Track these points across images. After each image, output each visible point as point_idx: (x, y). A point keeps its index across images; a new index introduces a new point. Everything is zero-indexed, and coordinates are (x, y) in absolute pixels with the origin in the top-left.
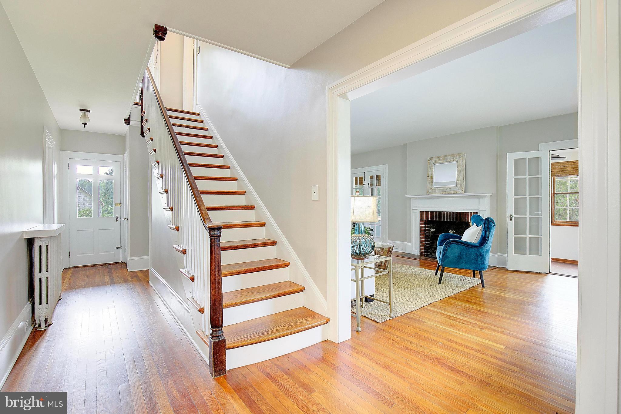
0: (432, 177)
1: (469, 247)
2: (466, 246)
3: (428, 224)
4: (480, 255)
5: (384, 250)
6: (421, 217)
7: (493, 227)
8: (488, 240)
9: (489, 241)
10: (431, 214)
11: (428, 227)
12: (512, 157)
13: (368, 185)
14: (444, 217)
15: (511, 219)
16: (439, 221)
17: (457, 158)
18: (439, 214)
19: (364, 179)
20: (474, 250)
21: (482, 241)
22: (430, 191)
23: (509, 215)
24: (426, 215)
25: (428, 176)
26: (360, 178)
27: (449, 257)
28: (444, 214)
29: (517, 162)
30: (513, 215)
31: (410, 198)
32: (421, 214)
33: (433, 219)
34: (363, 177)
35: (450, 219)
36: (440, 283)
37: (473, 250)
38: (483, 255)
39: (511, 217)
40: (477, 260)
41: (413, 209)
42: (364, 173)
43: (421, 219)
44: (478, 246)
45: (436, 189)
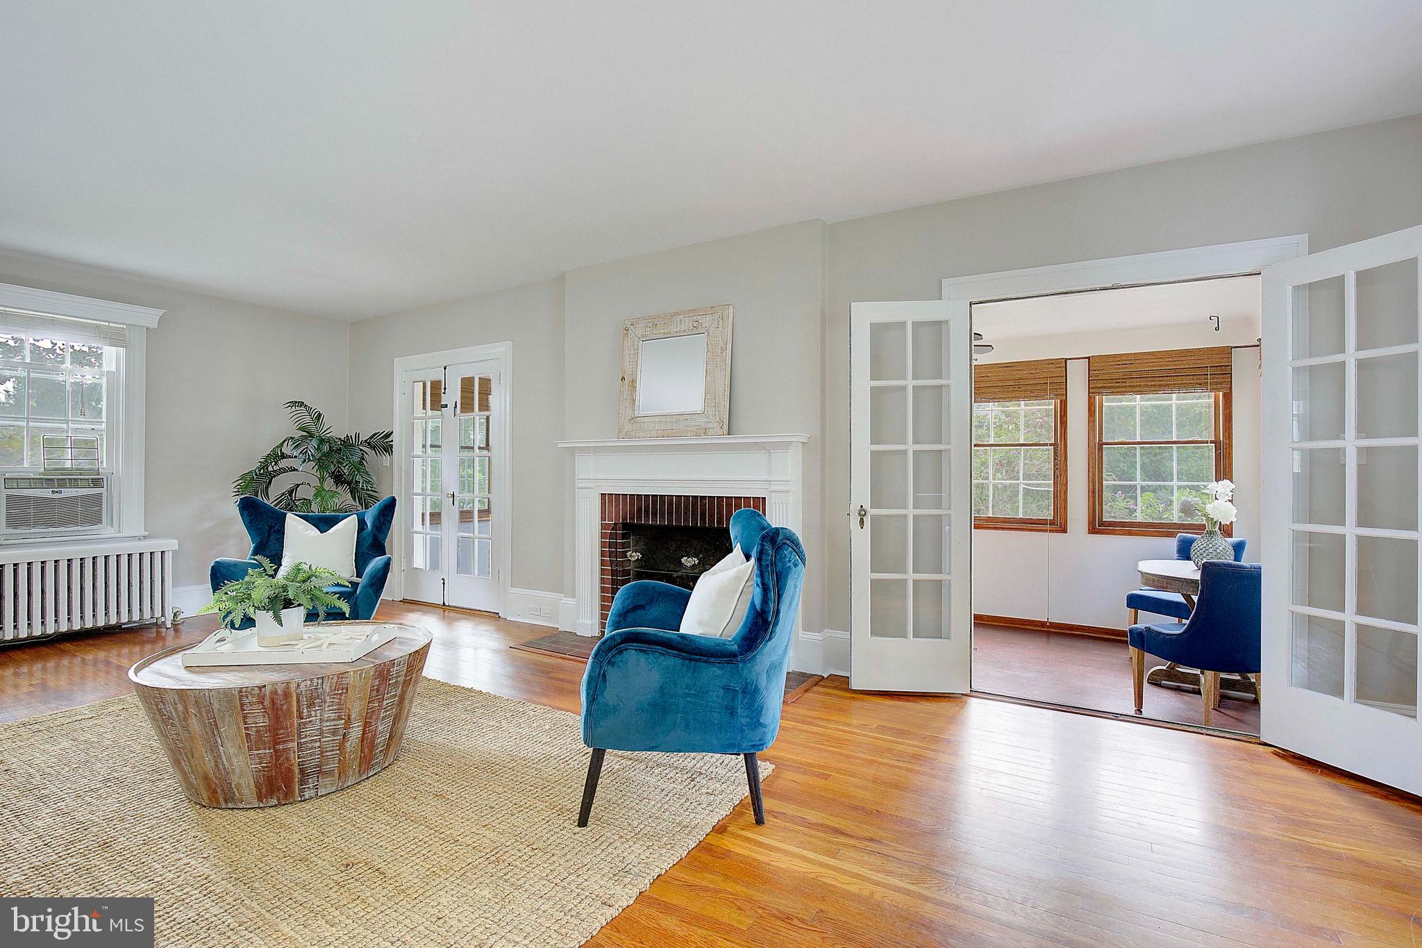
0: (634, 381)
1: (699, 660)
2: (684, 658)
3: (624, 536)
4: (744, 692)
5: (351, 680)
6: (603, 512)
7: (796, 565)
8: (776, 623)
9: (778, 629)
10: (632, 504)
11: (623, 545)
12: (865, 315)
13: (456, 407)
14: (670, 513)
15: (862, 522)
16: (653, 527)
17: (706, 321)
18: (654, 503)
19: (445, 389)
20: (719, 672)
21: (750, 631)
22: (628, 427)
23: (855, 508)
24: (618, 505)
25: (623, 379)
26: (432, 383)
27: (615, 709)
28: (670, 503)
29: (879, 331)
30: (867, 506)
31: (572, 451)
32: (603, 504)
33: (639, 518)
34: (440, 382)
35: (686, 520)
36: (583, 822)
37: (713, 673)
38: (756, 686)
39: (862, 513)
40: (732, 712)
41: (580, 485)
42: (445, 368)
43: (603, 519)
44: (733, 655)
45: (646, 421)
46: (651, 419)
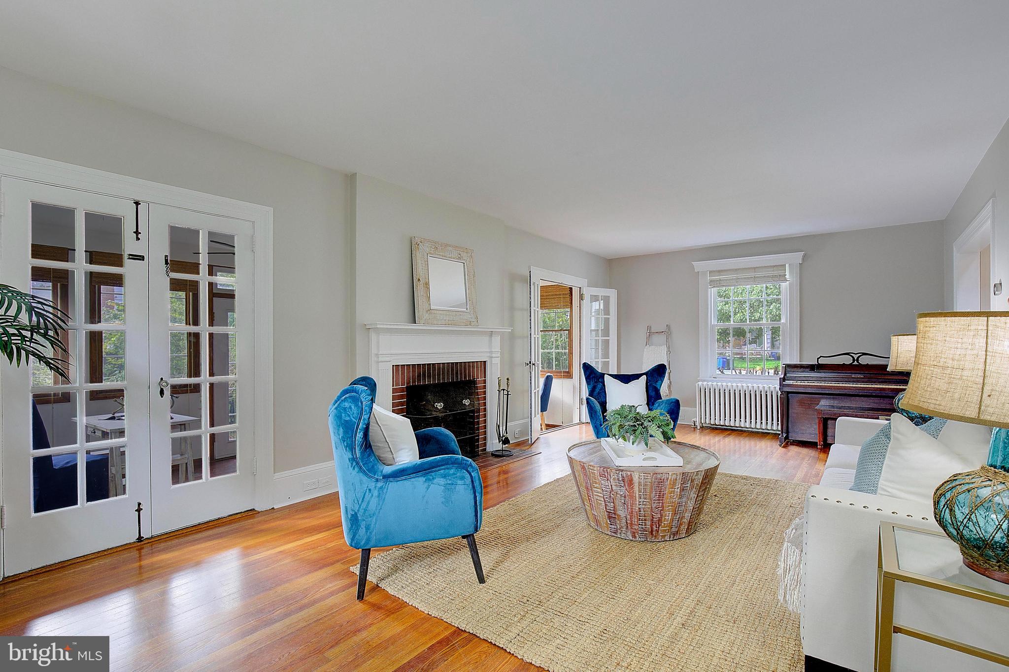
0: (427, 284)
6: (393, 379)
10: (414, 371)
22: (426, 316)
24: (403, 374)
25: (419, 280)
32: (393, 373)
33: (419, 381)
41: (380, 360)
43: (394, 385)
45: (438, 313)
46: (441, 312)
